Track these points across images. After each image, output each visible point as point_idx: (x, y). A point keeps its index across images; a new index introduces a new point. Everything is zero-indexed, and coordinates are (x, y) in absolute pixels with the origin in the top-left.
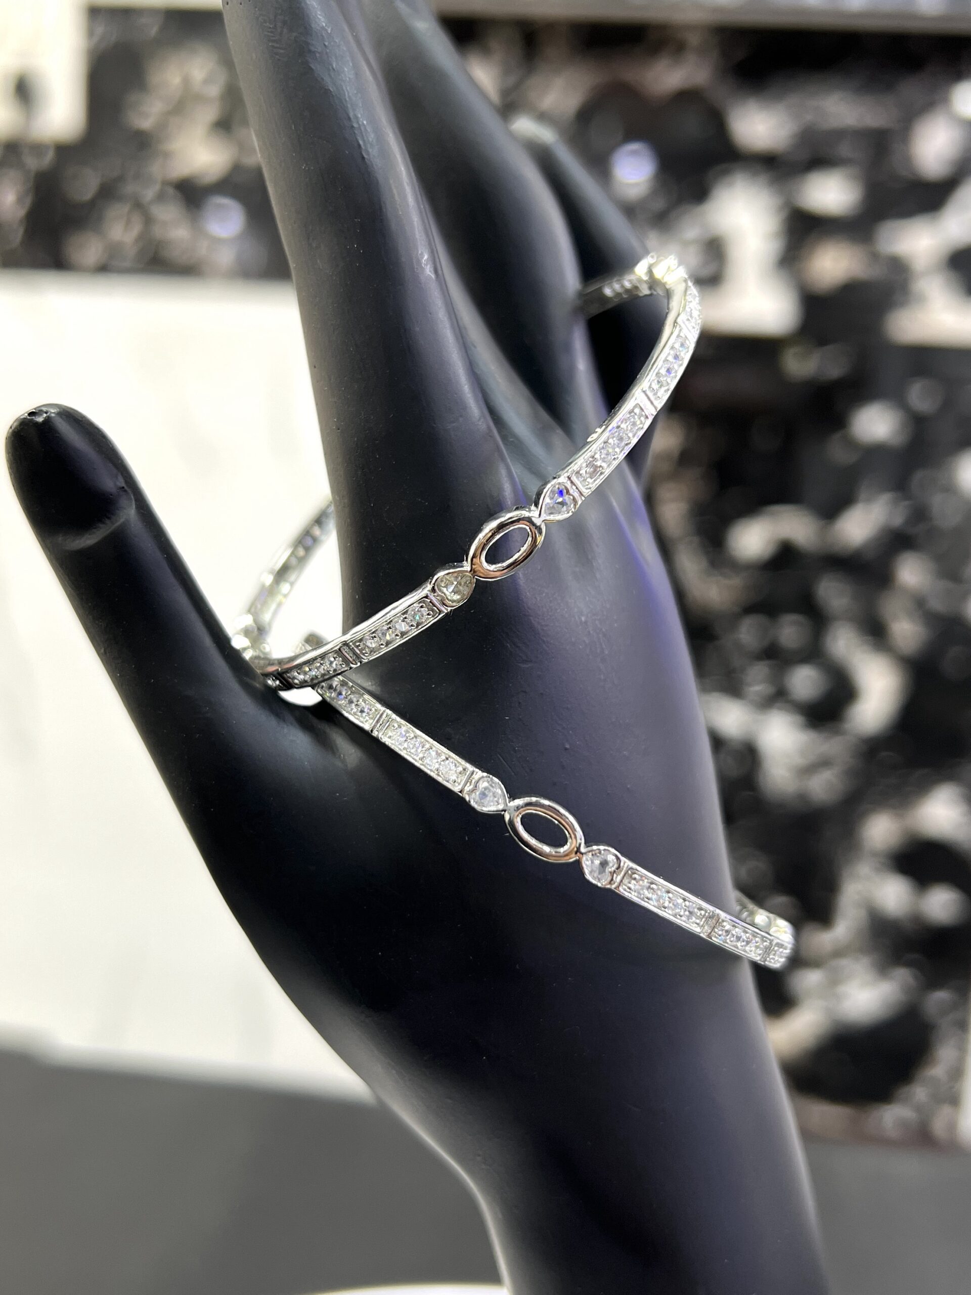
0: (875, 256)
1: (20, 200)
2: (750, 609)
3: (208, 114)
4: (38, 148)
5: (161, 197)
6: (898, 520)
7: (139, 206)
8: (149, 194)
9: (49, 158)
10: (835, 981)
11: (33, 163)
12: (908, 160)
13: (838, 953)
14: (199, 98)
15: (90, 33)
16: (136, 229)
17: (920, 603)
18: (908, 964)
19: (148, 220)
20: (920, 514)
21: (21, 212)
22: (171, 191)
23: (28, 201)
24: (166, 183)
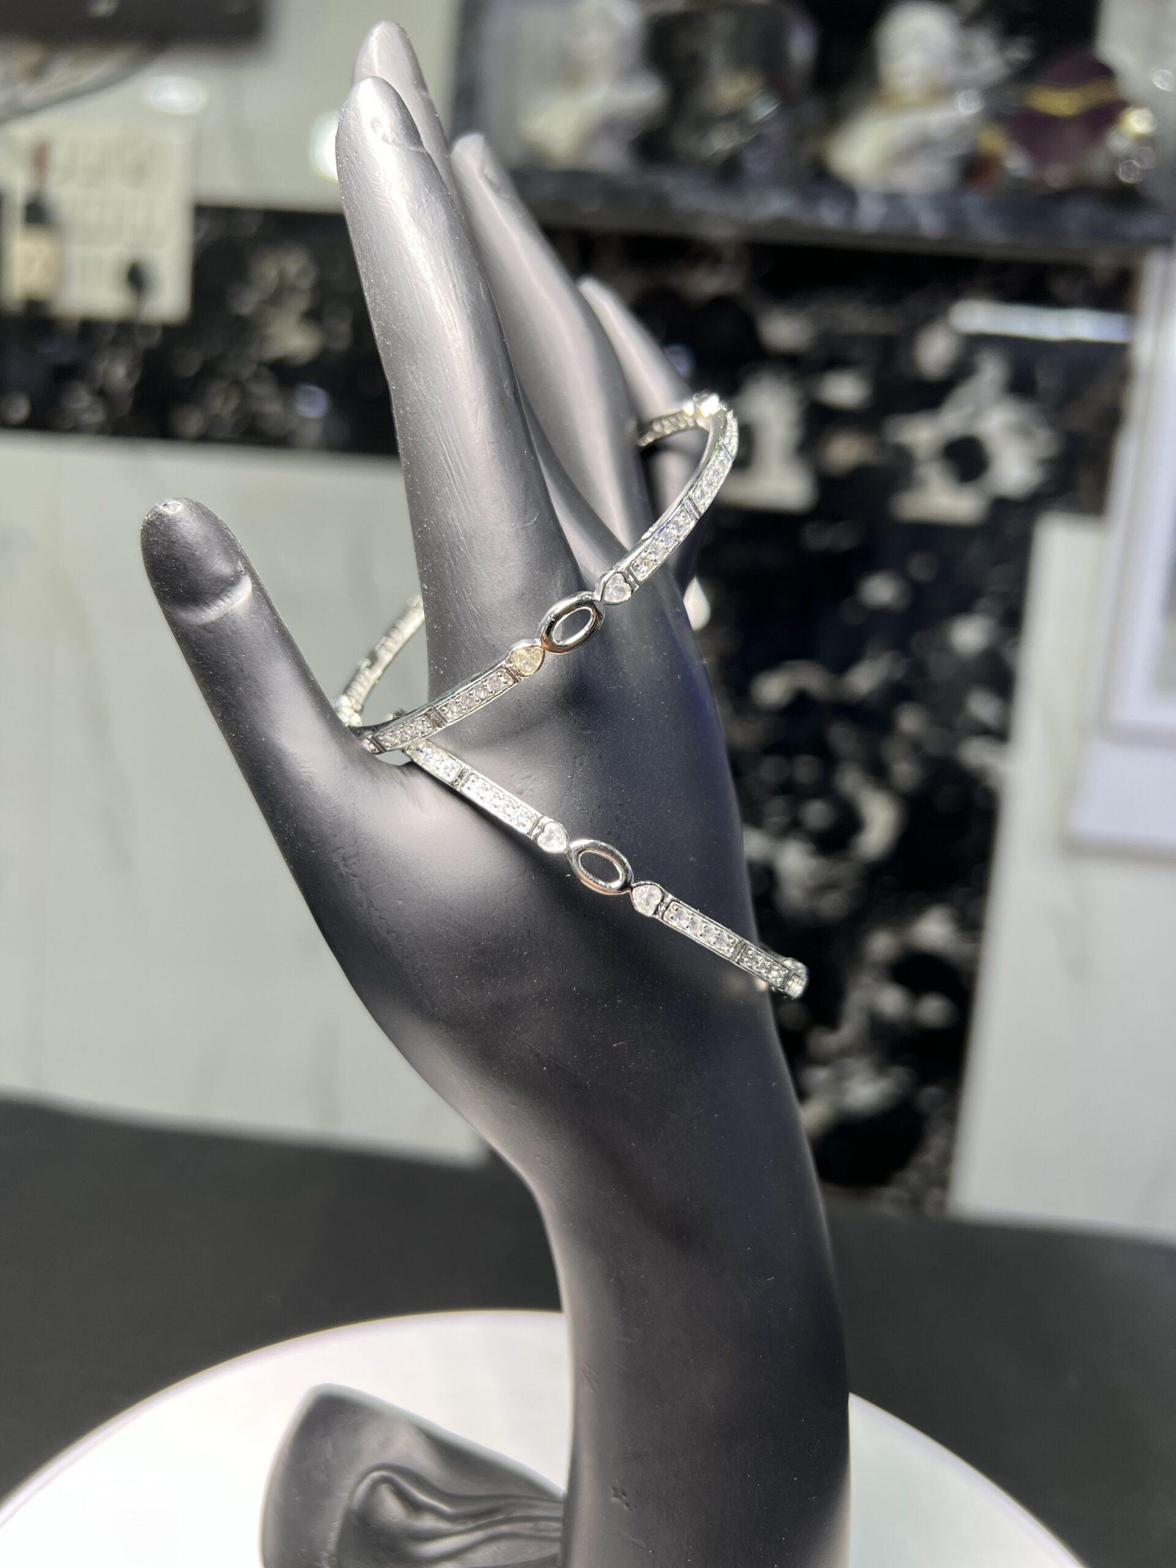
0: (882, 445)
1: (129, 375)
2: (768, 750)
3: (300, 303)
4: (147, 329)
5: (256, 377)
6: (899, 674)
7: (237, 383)
8: (247, 372)
9: (156, 338)
10: (840, 1079)
11: (143, 342)
12: (912, 362)
13: (844, 1052)
14: (293, 289)
15: (197, 229)
16: (232, 405)
17: (916, 746)
18: (904, 1063)
19: (245, 395)
20: (918, 669)
21: (130, 386)
22: (265, 371)
23: (137, 375)
24: (261, 364)
